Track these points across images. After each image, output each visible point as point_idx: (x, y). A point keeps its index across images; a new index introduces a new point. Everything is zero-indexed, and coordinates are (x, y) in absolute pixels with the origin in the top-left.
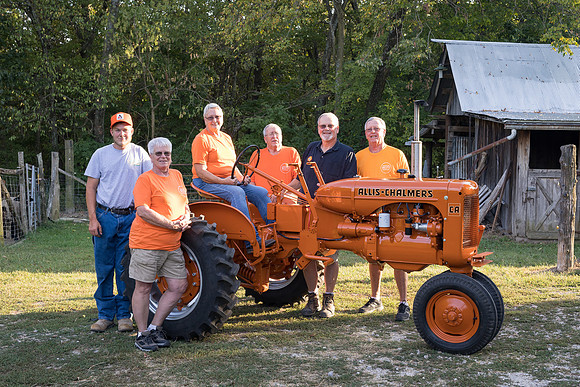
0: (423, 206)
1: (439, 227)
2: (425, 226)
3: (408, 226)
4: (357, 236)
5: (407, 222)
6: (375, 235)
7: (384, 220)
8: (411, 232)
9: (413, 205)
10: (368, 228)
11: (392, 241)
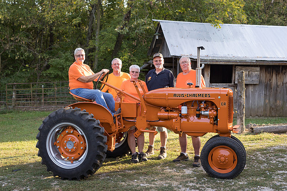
0: (206, 102)
1: (215, 113)
2: (207, 113)
3: (198, 113)
4: (168, 119)
5: (197, 110)
6: (179, 118)
7: (184, 110)
8: (199, 116)
9: (201, 102)
10: (175, 114)
11: (188, 121)
